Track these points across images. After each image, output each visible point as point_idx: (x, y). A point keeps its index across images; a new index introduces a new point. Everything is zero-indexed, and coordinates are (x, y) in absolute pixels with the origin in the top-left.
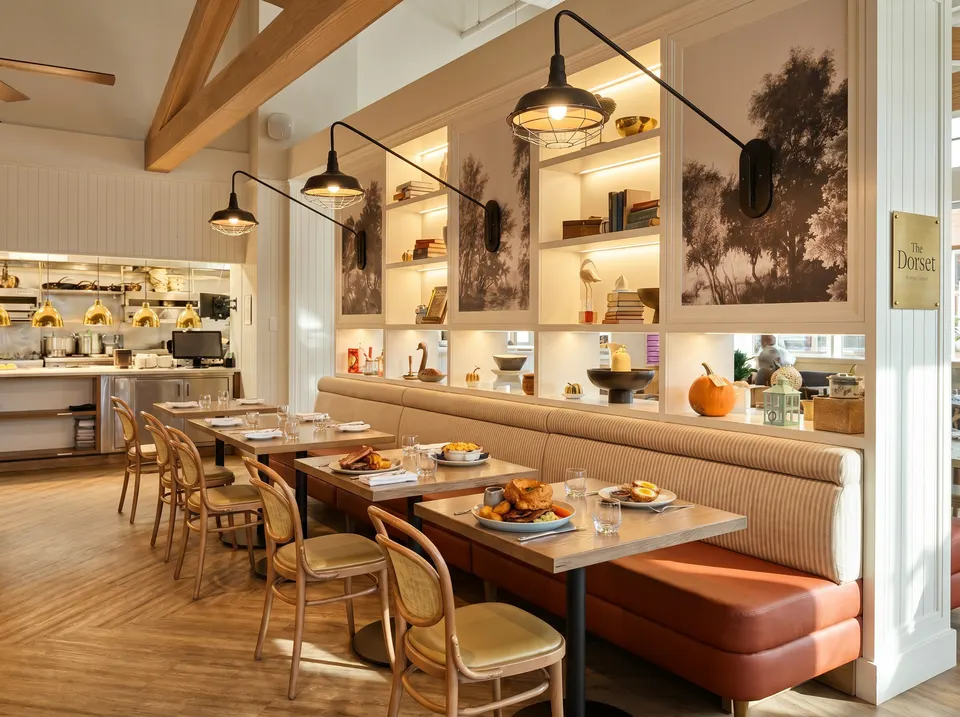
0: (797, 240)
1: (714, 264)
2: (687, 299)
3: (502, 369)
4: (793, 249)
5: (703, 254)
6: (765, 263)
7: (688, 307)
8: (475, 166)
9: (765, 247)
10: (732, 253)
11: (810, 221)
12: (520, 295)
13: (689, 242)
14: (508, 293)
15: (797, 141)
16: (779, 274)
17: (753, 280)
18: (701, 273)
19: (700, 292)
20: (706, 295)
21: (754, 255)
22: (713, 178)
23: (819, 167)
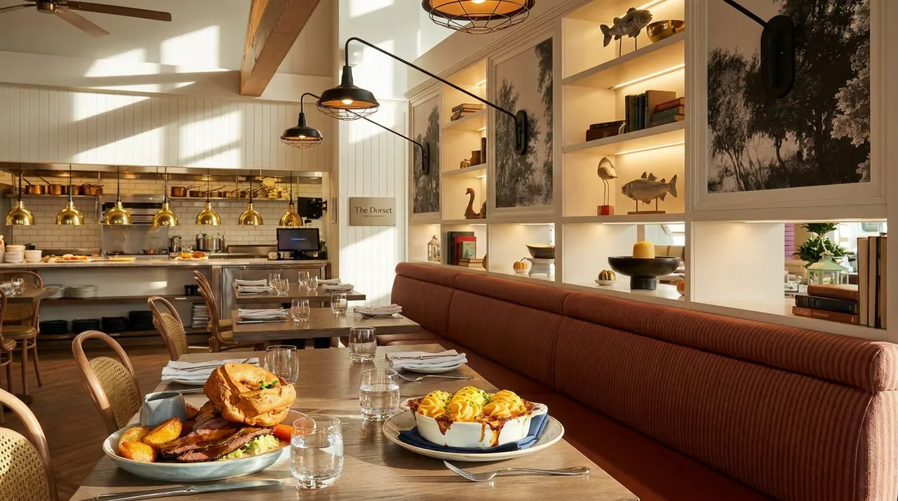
0: (823, 118)
1: (739, 150)
2: (712, 186)
3: (535, 257)
4: (819, 127)
5: (727, 140)
6: (791, 145)
7: (713, 195)
8: (508, 87)
9: (790, 128)
10: (757, 137)
11: (837, 96)
12: (545, 192)
13: (714, 129)
14: (535, 190)
15: (822, 12)
16: (805, 157)
17: (778, 164)
18: (726, 159)
19: (726, 180)
20: (730, 182)
21: (779, 137)
22: (736, 63)
23: (847, 35)
